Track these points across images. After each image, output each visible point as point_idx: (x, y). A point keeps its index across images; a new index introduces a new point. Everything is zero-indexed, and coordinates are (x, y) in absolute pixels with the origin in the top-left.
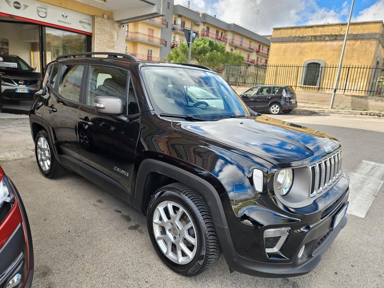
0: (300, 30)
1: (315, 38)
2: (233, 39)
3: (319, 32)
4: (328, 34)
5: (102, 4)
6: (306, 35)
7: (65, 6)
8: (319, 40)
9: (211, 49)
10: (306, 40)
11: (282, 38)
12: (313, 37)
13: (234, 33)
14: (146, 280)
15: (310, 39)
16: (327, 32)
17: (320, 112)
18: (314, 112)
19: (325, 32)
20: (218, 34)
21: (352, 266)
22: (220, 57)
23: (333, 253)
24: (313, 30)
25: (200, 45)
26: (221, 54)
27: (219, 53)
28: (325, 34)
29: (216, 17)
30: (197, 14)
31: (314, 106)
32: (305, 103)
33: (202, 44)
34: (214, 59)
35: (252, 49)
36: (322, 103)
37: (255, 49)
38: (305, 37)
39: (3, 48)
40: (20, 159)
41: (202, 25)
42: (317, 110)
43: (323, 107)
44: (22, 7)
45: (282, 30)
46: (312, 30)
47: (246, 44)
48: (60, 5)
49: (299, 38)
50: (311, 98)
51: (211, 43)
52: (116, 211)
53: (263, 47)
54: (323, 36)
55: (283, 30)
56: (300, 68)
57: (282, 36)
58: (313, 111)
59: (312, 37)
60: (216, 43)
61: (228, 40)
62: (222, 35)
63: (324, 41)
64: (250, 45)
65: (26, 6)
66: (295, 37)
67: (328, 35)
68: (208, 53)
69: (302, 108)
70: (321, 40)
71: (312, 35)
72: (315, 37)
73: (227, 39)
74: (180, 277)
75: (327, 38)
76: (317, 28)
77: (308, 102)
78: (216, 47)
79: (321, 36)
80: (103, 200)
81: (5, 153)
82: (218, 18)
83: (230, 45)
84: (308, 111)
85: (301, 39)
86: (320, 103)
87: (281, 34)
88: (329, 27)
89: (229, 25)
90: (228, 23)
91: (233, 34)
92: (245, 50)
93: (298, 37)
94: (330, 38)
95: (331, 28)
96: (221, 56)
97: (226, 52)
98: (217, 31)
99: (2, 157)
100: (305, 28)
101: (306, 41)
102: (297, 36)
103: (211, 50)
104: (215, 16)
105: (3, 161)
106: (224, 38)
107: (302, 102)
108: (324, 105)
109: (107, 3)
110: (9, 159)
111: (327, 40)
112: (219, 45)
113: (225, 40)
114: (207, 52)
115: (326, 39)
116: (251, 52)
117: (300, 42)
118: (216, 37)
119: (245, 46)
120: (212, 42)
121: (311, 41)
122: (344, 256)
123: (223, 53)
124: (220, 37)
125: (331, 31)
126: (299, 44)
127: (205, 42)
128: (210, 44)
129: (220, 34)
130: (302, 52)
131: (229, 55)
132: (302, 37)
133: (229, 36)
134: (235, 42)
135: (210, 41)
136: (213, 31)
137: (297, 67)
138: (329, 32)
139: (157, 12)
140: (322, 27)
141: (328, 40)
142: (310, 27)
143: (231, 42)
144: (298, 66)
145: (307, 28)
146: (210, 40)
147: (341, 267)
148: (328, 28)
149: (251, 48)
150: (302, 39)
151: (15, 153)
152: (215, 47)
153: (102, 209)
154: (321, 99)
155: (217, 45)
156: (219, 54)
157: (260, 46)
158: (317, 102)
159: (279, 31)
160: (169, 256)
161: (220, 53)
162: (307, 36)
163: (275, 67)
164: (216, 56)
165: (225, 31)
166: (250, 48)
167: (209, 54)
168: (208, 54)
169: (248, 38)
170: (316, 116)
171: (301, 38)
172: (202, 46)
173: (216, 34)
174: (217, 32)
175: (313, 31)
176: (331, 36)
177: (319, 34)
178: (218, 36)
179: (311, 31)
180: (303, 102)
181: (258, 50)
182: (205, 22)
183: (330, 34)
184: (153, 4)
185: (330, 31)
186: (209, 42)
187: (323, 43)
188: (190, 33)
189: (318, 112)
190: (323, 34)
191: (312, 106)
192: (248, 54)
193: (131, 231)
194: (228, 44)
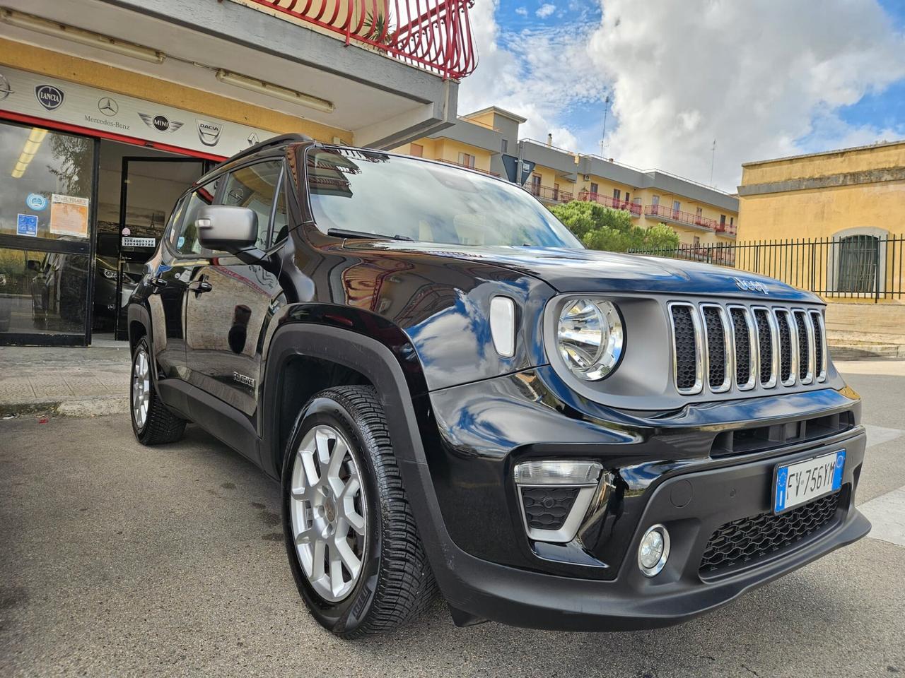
0: (811, 163)
1: (855, 179)
2: (655, 206)
3: (863, 163)
4: (887, 167)
5: (324, 112)
6: (830, 173)
7: (254, 124)
8: (865, 181)
9: (596, 224)
10: (832, 185)
11: (769, 185)
12: (849, 177)
13: (657, 192)
14: (243, 640)
15: (841, 182)
16: (885, 162)
17: (886, 351)
18: (868, 353)
19: (878, 163)
20: (618, 197)
21: (890, 669)
22: (619, 239)
23: (832, 634)
24: (847, 160)
25: (572, 217)
26: (620, 233)
27: (616, 232)
28: (881, 166)
29: (614, 163)
30: (570, 157)
31: (869, 338)
32: (843, 331)
33: (574, 214)
34: (604, 244)
35: (704, 226)
36: (891, 332)
37: (713, 225)
38: (829, 178)
39: (154, 229)
40: (110, 414)
41: (579, 179)
42: (876, 349)
43: (895, 342)
44: (171, 125)
45: (766, 167)
46: (844, 160)
47: (688, 213)
48: (244, 121)
49: (812, 181)
50: (858, 319)
51: (596, 213)
52: (254, 504)
53: (732, 219)
54: (876, 173)
55: (770, 167)
56: (818, 246)
57: (767, 180)
58: (866, 350)
59: (845, 176)
60: (608, 211)
61: (643, 209)
62: (627, 199)
63: (878, 184)
64: (699, 217)
65: (179, 125)
66: (801, 180)
67: (889, 168)
68: (588, 231)
69: (836, 343)
70: (871, 182)
71: (845, 171)
72: (854, 176)
73: (640, 206)
74: (335, 642)
75: (887, 177)
76: (856, 155)
77: (850, 328)
78: (608, 219)
79: (870, 173)
80: (236, 485)
81: (83, 402)
82: (616, 164)
83: (647, 218)
84: (852, 350)
85: (818, 184)
86: (884, 330)
87: (763, 176)
88: (889, 150)
89: (643, 176)
90: (643, 172)
91: (654, 196)
92: (686, 228)
93: (808, 180)
94: (895, 176)
95: (893, 152)
96: (622, 238)
97: (633, 228)
98: (615, 190)
99: (75, 409)
100: (826, 157)
101: (832, 187)
102: (807, 177)
103: (598, 227)
104: (612, 160)
105: (75, 416)
106: (632, 205)
107: (833, 330)
108: (897, 336)
109: (335, 108)
110: (87, 414)
111: (886, 181)
112: (616, 215)
113: (636, 208)
114: (586, 231)
115: (883, 179)
116: (704, 232)
117: (816, 190)
118: (613, 203)
119: (685, 218)
120: (600, 208)
121: (844, 185)
122: (866, 643)
123: (626, 232)
124: (624, 204)
125: (896, 158)
126: (815, 194)
127: (582, 210)
128: (594, 214)
129: (623, 197)
130: (823, 213)
131: (641, 235)
132: (820, 179)
133: (646, 200)
134: (660, 211)
135: (595, 208)
136: (606, 192)
137: (809, 244)
138: (890, 162)
139: (436, 117)
140: (869, 151)
141: (890, 181)
142: (837, 154)
143: (649, 213)
144: (812, 241)
145: (830, 158)
146: (594, 205)
147: (849, 667)
148: (886, 153)
149: (702, 222)
150: (821, 183)
151: (103, 404)
152: (605, 219)
153: (225, 499)
154: (885, 321)
155: (610, 215)
156: (615, 234)
157: (723, 218)
158: (877, 330)
159: (758, 171)
160: (319, 585)
161: (619, 231)
162: (833, 174)
163: (752, 248)
164: (609, 238)
165: (635, 189)
166: (698, 224)
167: (593, 234)
168: (589, 235)
169: (691, 201)
170: (875, 360)
171: (818, 182)
172: (575, 218)
173: (615, 197)
174: (617, 193)
175: (847, 162)
176: (897, 170)
177: (863, 167)
178: (619, 201)
179: (842, 162)
180: (836, 331)
181: (718, 227)
182: (587, 173)
183: (892, 165)
184: (428, 102)
185: (891, 160)
186: (593, 211)
187: (878, 189)
188: (517, 163)
189: (879, 351)
190: (873, 167)
191: (863, 339)
192: (695, 237)
193: (265, 542)
194: (643, 216)
